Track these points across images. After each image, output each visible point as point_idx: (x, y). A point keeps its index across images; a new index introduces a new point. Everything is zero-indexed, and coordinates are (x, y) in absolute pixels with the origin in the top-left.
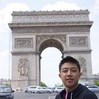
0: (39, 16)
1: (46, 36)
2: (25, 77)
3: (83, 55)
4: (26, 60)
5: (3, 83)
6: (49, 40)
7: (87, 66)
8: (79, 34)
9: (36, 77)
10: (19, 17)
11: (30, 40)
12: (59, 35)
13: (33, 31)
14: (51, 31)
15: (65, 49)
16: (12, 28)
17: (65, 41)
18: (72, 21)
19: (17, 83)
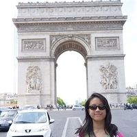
0: (54, 9)
1: (63, 35)
2: (35, 91)
3: (113, 62)
4: (37, 68)
5: (7, 98)
6: (68, 41)
7: (118, 76)
8: (109, 33)
9: (51, 90)
10: (27, 10)
11: (41, 41)
12: (81, 34)
13: (46, 30)
14: (70, 29)
15: (89, 54)
16: (18, 26)
17: (90, 43)
18: (98, 16)
19: (25, 99)
